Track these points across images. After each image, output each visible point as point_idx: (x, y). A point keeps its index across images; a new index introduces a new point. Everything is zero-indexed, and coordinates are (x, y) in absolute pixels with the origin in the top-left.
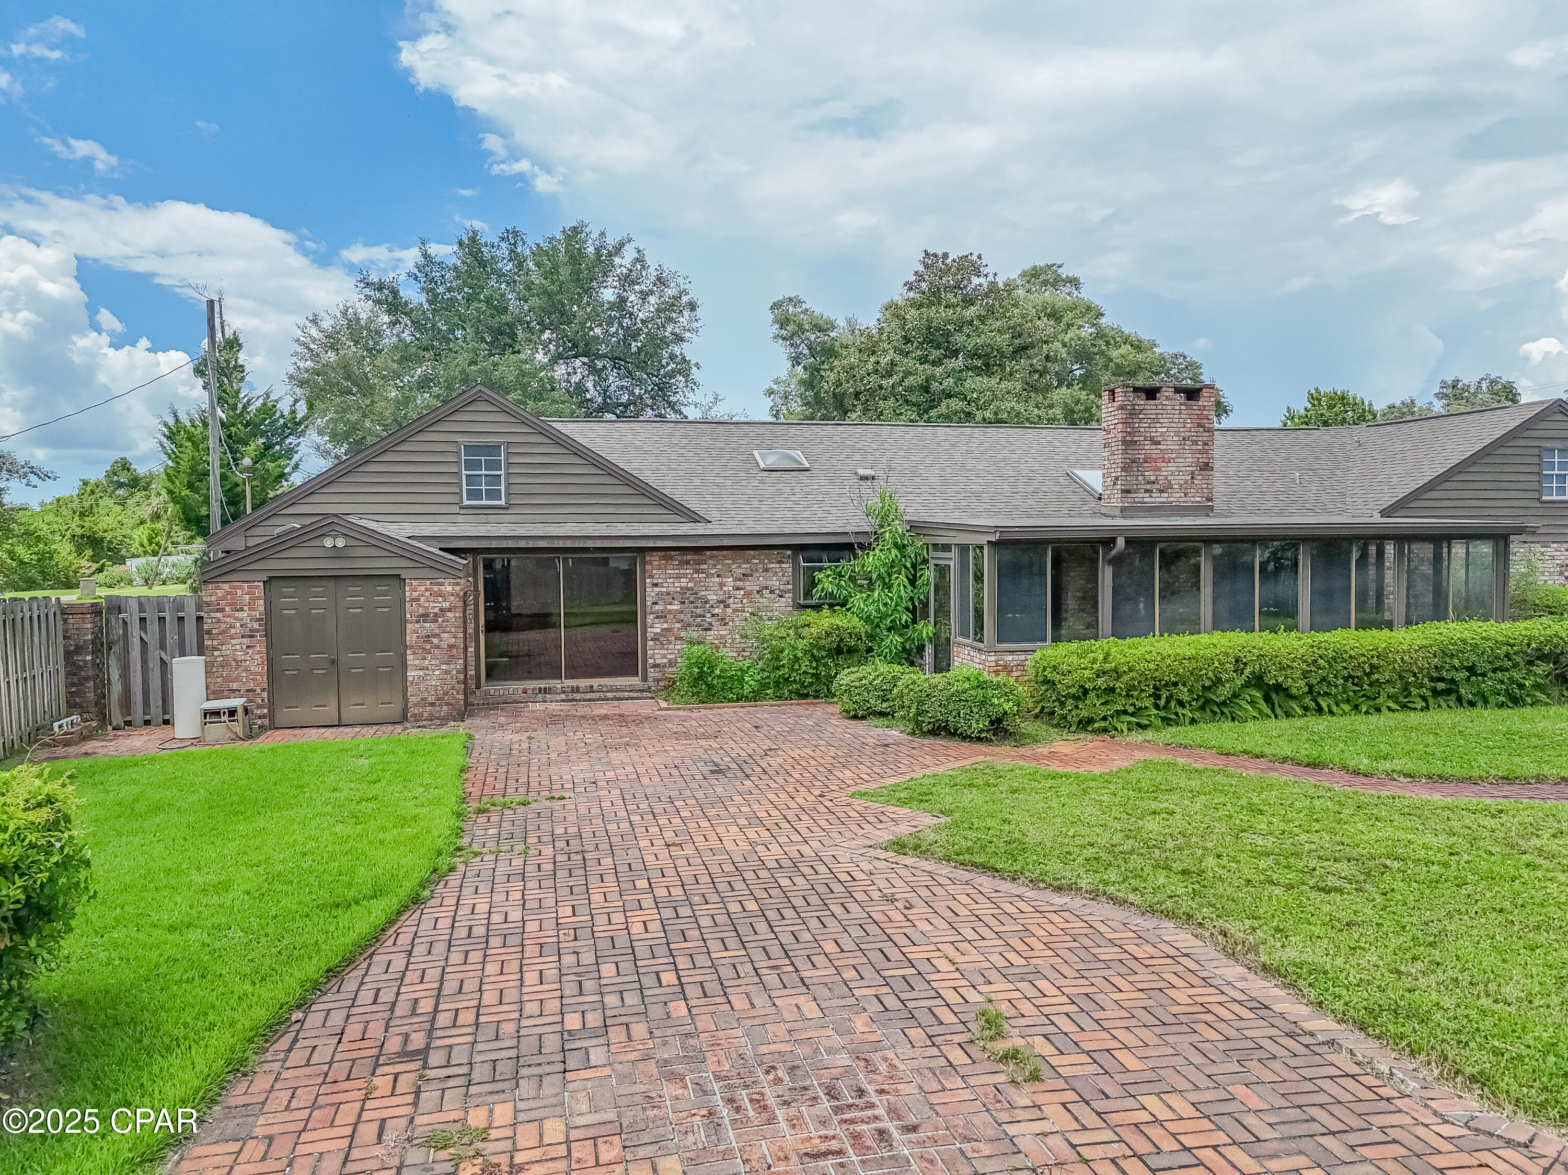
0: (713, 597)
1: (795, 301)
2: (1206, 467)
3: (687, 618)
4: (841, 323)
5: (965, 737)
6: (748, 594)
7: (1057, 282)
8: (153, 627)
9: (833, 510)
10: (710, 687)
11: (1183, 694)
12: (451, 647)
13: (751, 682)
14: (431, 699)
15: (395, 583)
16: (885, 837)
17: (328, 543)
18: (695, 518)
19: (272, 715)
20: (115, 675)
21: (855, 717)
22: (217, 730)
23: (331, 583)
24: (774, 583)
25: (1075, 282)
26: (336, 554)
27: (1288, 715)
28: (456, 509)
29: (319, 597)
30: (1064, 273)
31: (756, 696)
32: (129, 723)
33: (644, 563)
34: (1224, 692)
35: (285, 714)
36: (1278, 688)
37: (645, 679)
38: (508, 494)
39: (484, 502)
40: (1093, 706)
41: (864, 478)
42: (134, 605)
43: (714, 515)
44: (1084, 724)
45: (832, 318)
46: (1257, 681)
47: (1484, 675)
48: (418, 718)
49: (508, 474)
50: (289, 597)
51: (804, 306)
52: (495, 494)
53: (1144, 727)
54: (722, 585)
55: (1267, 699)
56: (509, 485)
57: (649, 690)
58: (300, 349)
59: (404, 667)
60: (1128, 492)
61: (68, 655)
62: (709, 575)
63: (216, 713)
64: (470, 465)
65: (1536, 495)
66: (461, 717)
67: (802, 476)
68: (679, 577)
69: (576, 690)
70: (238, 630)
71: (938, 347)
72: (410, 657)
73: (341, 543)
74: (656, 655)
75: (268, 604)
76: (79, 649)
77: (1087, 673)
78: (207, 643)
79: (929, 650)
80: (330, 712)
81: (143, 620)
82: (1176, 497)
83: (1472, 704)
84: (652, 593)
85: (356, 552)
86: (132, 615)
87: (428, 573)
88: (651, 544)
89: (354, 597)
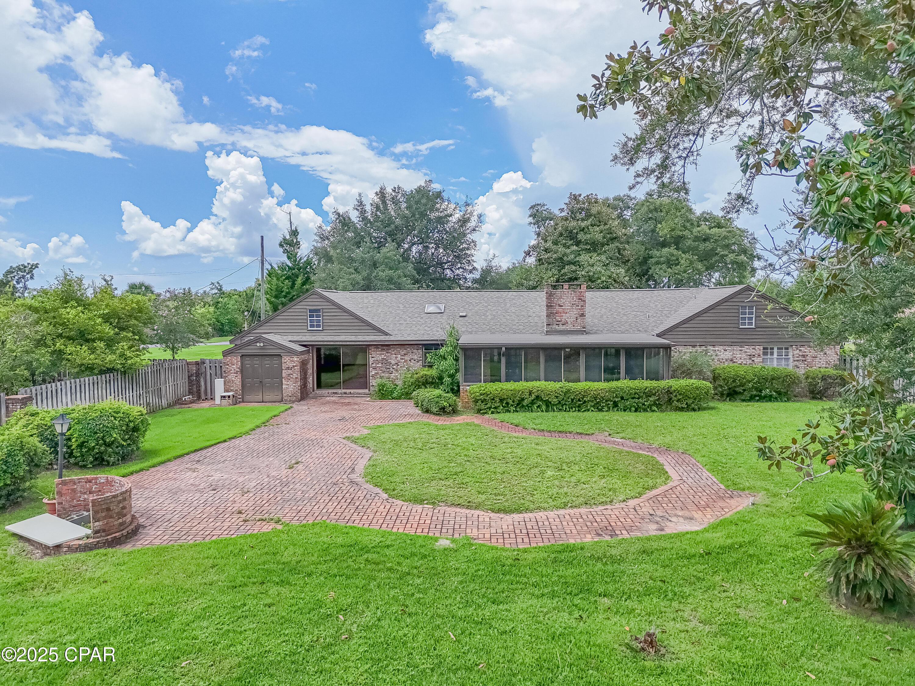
0: (393, 362)
1: (541, 205)
2: (583, 315)
3: (384, 369)
5: (433, 413)
6: (406, 361)
8: (213, 369)
10: (383, 394)
12: (296, 378)
13: (396, 393)
14: (290, 395)
15: (279, 357)
17: (258, 344)
18: (386, 334)
19: (243, 398)
20: (203, 384)
22: (225, 402)
23: (260, 357)
24: (415, 357)
26: (261, 348)
27: (553, 411)
28: (305, 331)
29: (257, 361)
31: (399, 398)
32: (206, 399)
33: (368, 349)
35: (247, 398)
37: (368, 390)
38: (323, 326)
39: (315, 329)
41: (461, 316)
42: (208, 362)
43: (393, 333)
46: (539, 398)
48: (286, 400)
49: (323, 319)
50: (248, 361)
52: (318, 326)
53: (499, 413)
54: (396, 358)
56: (323, 323)
57: (370, 394)
59: (282, 384)
60: (549, 325)
61: (189, 377)
62: (392, 354)
63: (224, 397)
64: (310, 316)
65: (737, 326)
66: (300, 401)
67: (439, 315)
68: (381, 355)
69: (345, 393)
70: (233, 371)
72: (284, 381)
73: (262, 345)
74: (372, 382)
75: (242, 363)
76: (192, 375)
78: (224, 375)
80: (260, 397)
81: (210, 366)
82: (569, 327)
84: (371, 360)
85: (267, 347)
86: (207, 365)
87: (289, 354)
88: (371, 343)
89: (267, 362)
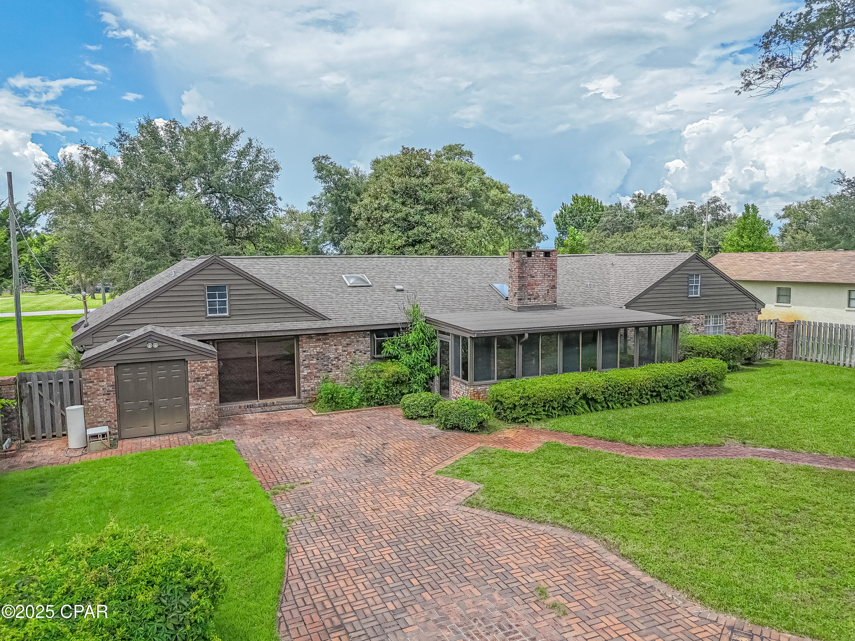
0: (332, 356)
1: (326, 158)
2: (554, 287)
3: (320, 367)
4: (351, 170)
5: (466, 431)
6: (349, 353)
7: (461, 154)
8: (46, 388)
9: (388, 310)
10: (337, 403)
11: (555, 405)
12: (212, 393)
13: (356, 399)
14: (201, 419)
15: (183, 362)
16: (461, 498)
17: (150, 346)
18: (324, 318)
19: (120, 433)
20: (25, 414)
21: (412, 418)
23: (149, 365)
24: (362, 347)
25: (470, 154)
26: (153, 351)
27: (597, 410)
28: (203, 319)
29: (143, 372)
30: (465, 149)
31: (359, 405)
32: (34, 438)
33: (298, 341)
34: (572, 402)
35: (126, 432)
36: (592, 399)
37: (299, 397)
38: (230, 310)
39: (218, 315)
40: (519, 412)
41: (398, 290)
42: (35, 377)
43: (331, 315)
44: (514, 420)
45: (347, 168)
46: (584, 397)
47: (671, 389)
48: (196, 429)
49: (230, 300)
50: (127, 373)
51: (331, 160)
52: (223, 310)
53: (538, 419)
54: (336, 350)
55: (588, 403)
56: (230, 305)
57: (301, 403)
58: (36, 179)
59: (188, 404)
60: (521, 299)
62: (330, 345)
63: (96, 436)
64: (209, 296)
65: (686, 295)
66: (217, 426)
67: (369, 289)
68: (315, 347)
69: (266, 405)
70: (101, 391)
71: (410, 197)
72: (191, 399)
73: (156, 346)
74: (305, 385)
75: (117, 377)
77: (517, 398)
78: (85, 399)
79: (437, 379)
80: (150, 428)
81: (40, 385)
82: (541, 302)
83: (666, 401)
84: (302, 355)
85: (163, 349)
86: (34, 383)
87: (200, 357)
88: (304, 333)
89: (161, 371)
